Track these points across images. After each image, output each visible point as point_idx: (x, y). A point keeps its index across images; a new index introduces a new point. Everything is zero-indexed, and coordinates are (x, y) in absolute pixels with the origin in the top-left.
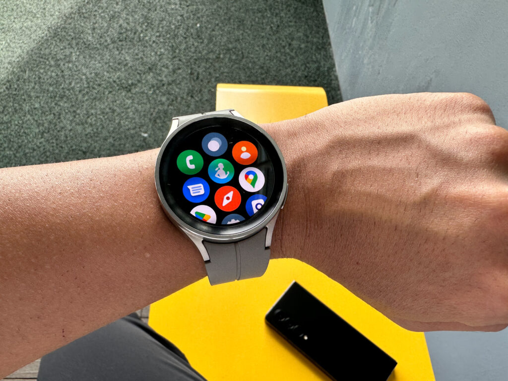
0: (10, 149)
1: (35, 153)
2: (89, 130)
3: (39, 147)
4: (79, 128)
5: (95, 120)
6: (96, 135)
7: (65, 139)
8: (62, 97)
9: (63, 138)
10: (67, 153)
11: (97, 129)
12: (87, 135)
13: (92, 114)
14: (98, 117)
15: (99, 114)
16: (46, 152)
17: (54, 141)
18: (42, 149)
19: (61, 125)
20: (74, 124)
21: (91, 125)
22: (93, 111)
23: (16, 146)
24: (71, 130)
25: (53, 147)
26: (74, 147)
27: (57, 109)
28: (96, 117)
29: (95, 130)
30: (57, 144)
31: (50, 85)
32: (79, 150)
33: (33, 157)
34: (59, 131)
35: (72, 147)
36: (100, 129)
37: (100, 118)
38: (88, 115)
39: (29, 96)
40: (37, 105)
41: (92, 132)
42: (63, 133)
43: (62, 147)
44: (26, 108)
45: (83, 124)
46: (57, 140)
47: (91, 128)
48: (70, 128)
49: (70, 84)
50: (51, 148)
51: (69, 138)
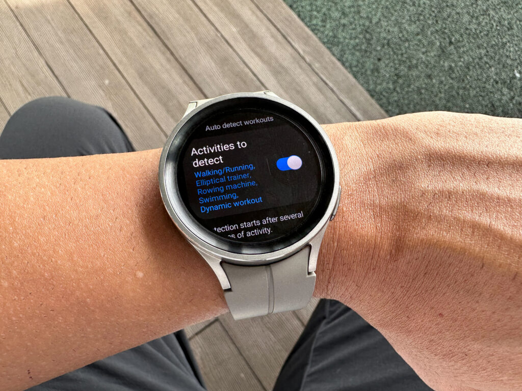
1: (411, 9)
2: (473, 27)
3: (419, 6)
4: (466, 18)
5: (486, 23)
6: (475, 36)
7: (446, 17)
9: (445, 15)
10: (437, 30)
11: (481, 32)
12: (467, 29)
13: (489, 15)
14: (492, 22)
15: (495, 21)
16: (421, 14)
17: (436, 12)
18: (421, 9)
20: (465, 11)
21: (479, 24)
22: (492, 12)
24: (458, 13)
25: (430, 15)
26: (446, 31)
28: (490, 20)
29: (478, 32)
30: (435, 16)
32: (449, 37)
33: (408, 10)
34: (447, 6)
35: (445, 28)
36: (482, 34)
37: (492, 24)
38: (485, 12)
41: (474, 31)
42: (449, 10)
43: (437, 21)
45: (472, 17)
46: (439, 12)
47: (476, 26)
48: (459, 10)
50: (428, 15)
51: (450, 19)
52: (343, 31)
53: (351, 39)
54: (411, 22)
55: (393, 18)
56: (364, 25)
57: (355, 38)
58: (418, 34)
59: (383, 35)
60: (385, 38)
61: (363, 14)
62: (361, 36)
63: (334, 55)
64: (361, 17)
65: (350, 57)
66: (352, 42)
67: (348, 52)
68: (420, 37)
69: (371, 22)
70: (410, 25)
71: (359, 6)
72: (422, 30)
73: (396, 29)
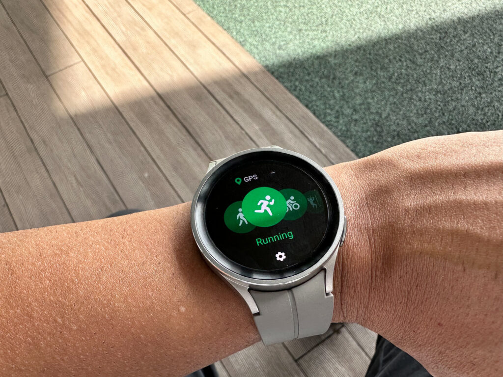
0: (403, 87)
1: (418, 104)
2: (479, 117)
3: (425, 101)
4: (472, 110)
5: (492, 113)
6: (482, 126)
7: (452, 109)
8: (479, 74)
9: (451, 108)
10: (444, 122)
11: (487, 122)
12: (473, 120)
13: (494, 106)
14: (498, 112)
15: (500, 111)
16: (428, 108)
17: (442, 105)
18: (426, 104)
19: (459, 96)
20: (469, 104)
21: (485, 115)
22: (496, 104)
23: (409, 87)
24: (463, 106)
25: (437, 108)
26: (453, 122)
27: (467, 81)
28: (495, 111)
29: (484, 121)
30: (442, 109)
31: (479, 57)
32: (456, 127)
33: (415, 105)
34: (452, 100)
35: (452, 120)
36: (489, 124)
37: (498, 115)
38: (490, 104)
39: (452, 55)
40: (452, 67)
41: (480, 121)
42: (454, 104)
43: (443, 114)
44: (442, 63)
45: (478, 108)
46: (445, 105)
47: (482, 117)
48: (464, 103)
49: (497, 67)
50: (434, 109)
51: (455, 112)
52: (355, 125)
53: (363, 132)
54: (418, 115)
55: (401, 113)
56: (374, 119)
57: (367, 131)
58: (426, 126)
59: (393, 127)
60: (394, 131)
61: (373, 110)
62: (372, 129)
63: (347, 146)
64: (372, 113)
65: (363, 148)
66: (364, 134)
67: (360, 144)
68: (428, 128)
69: (381, 117)
70: (418, 118)
71: (369, 103)
72: (430, 122)
73: (405, 122)
